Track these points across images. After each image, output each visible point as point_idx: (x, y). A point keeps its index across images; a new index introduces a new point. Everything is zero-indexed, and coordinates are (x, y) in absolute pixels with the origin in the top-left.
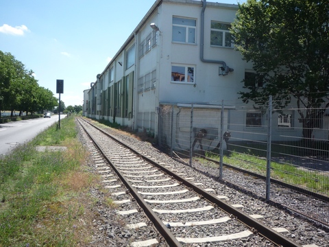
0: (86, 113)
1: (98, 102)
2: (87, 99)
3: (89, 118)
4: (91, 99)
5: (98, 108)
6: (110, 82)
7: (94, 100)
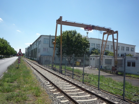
0: (26, 56)
1: (30, 53)
2: (27, 51)
3: (27, 58)
4: (28, 52)
5: (30, 55)
6: (33, 48)
7: (29, 52)
